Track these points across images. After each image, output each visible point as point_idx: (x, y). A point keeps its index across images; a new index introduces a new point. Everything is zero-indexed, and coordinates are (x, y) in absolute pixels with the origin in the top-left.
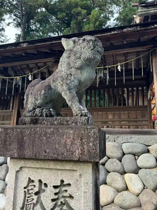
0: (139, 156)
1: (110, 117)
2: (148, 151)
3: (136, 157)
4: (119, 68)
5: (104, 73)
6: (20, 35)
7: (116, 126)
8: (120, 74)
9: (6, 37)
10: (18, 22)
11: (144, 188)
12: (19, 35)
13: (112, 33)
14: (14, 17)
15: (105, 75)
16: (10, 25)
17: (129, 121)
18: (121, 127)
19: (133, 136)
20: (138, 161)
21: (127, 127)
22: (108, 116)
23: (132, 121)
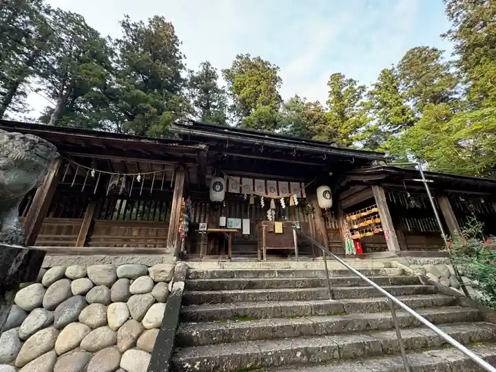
0: (134, 280)
1: (135, 233)
2: (148, 274)
3: (131, 281)
4: (139, 178)
5: (119, 181)
6: (54, 110)
7: (139, 245)
8: (137, 184)
9: (26, 106)
10: (55, 92)
11: (128, 319)
12: (52, 111)
13: (129, 140)
14: (50, 84)
15: (120, 183)
16: (39, 92)
17: (156, 239)
18: (146, 246)
19: (136, 256)
20: (131, 286)
21: (153, 246)
22: (132, 231)
23: (160, 239)
